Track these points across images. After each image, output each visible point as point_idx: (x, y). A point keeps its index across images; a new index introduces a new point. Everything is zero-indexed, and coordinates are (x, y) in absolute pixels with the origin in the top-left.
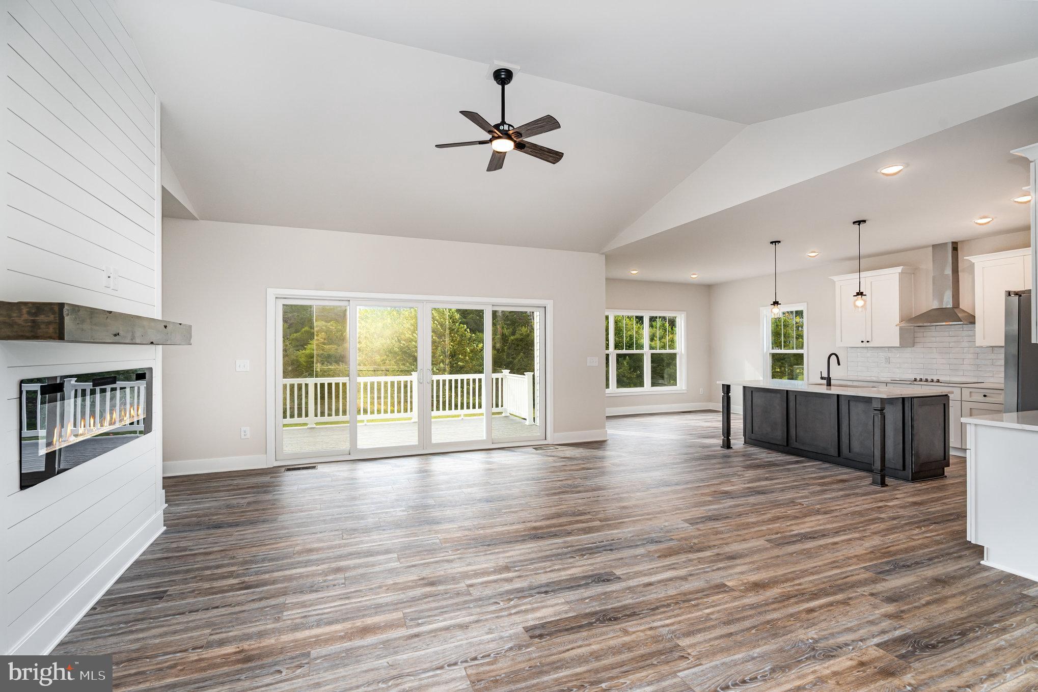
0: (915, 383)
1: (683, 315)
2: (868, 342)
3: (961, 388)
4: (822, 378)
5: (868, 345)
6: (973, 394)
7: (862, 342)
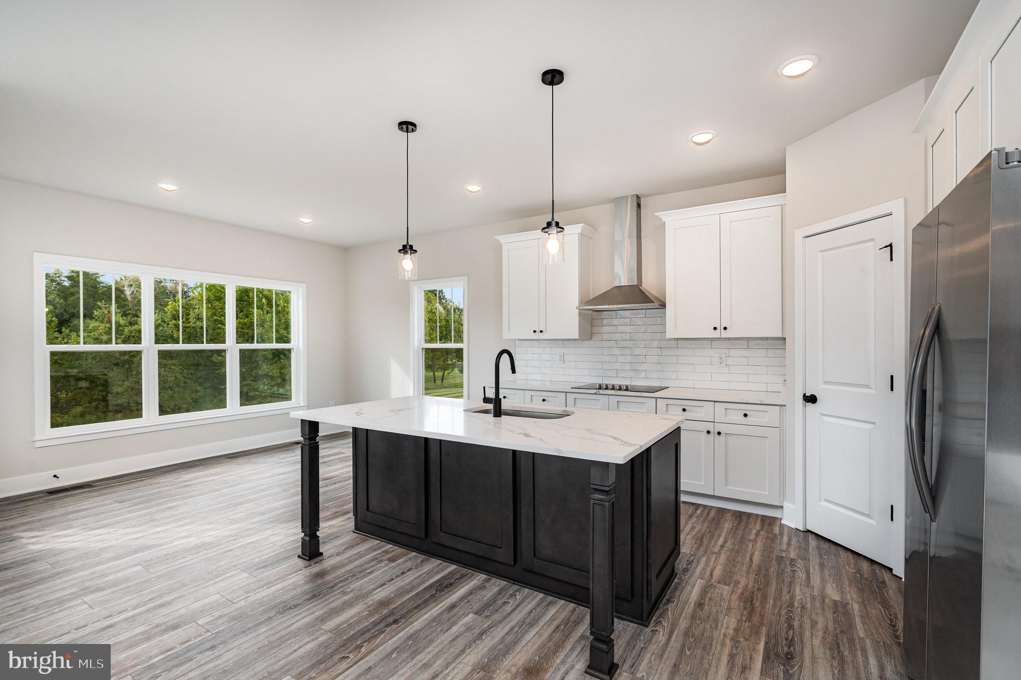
0: (601, 392)
1: (300, 290)
2: (541, 332)
3: (656, 398)
4: (486, 400)
5: (541, 336)
6: (670, 407)
7: (535, 332)
